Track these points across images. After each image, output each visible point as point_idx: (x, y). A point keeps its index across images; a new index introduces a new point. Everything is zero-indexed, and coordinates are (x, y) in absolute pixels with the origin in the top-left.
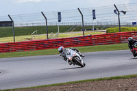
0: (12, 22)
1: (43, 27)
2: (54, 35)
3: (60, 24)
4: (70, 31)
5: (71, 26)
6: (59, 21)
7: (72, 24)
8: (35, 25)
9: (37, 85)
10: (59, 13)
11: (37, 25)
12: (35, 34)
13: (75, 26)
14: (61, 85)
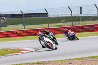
0: (47, 13)
1: (69, 17)
2: (77, 23)
3: (81, 15)
4: (88, 20)
5: (89, 17)
6: (81, 13)
8: (64, 16)
10: (81, 8)
12: (64, 22)
13: (92, 17)
14: (82, 59)
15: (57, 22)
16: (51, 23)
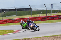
0: (31, 8)
2: (50, 14)
4: (57, 12)
5: (57, 10)
6: (52, 8)
7: (58, 10)
9: (42, 36)
10: (52, 5)
11: (42, 10)
13: (59, 10)
14: (53, 36)
15: (38, 14)
16: (34, 14)
